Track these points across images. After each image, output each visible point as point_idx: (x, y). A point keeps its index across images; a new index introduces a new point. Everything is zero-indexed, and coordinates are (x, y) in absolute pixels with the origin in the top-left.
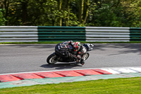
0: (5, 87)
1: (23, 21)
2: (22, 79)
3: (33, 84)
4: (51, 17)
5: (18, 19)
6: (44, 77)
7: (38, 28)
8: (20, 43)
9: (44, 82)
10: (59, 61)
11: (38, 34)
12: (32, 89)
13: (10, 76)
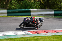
0: (40, 36)
1: (47, 7)
2: (47, 33)
3: (52, 35)
4: (60, 6)
5: (45, 6)
6: (57, 32)
7: (54, 11)
8: (46, 17)
9: (57, 34)
10: (26, 26)
11: (54, 13)
12: (52, 37)
13: (42, 31)
